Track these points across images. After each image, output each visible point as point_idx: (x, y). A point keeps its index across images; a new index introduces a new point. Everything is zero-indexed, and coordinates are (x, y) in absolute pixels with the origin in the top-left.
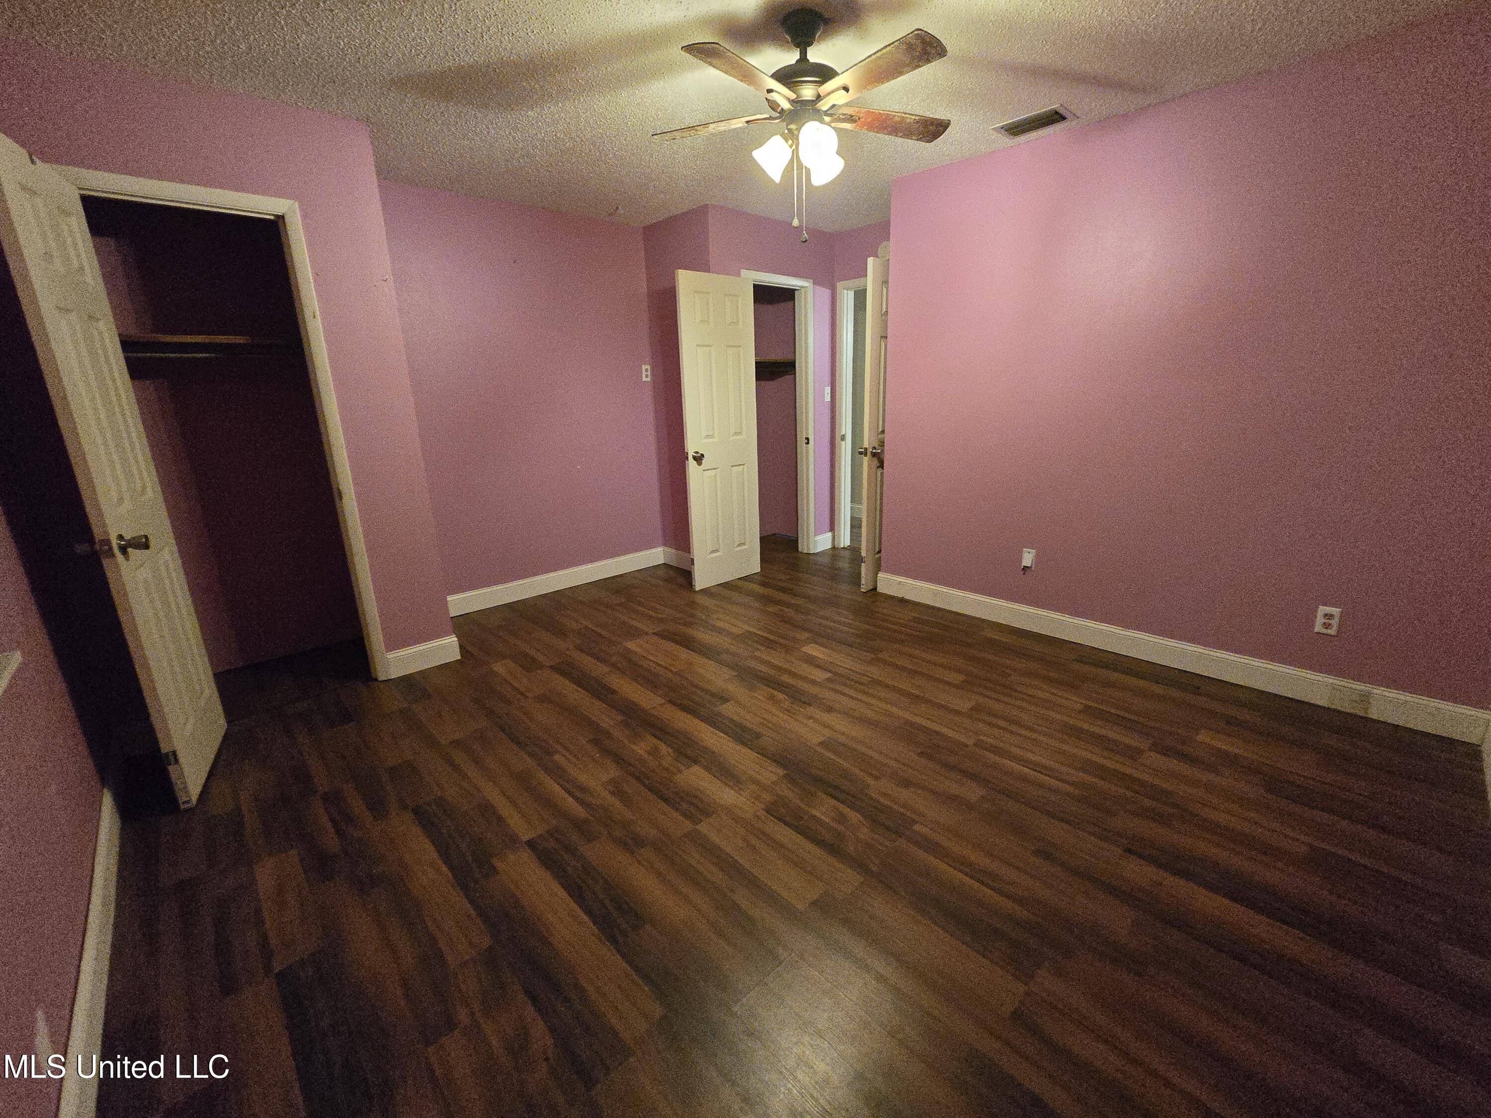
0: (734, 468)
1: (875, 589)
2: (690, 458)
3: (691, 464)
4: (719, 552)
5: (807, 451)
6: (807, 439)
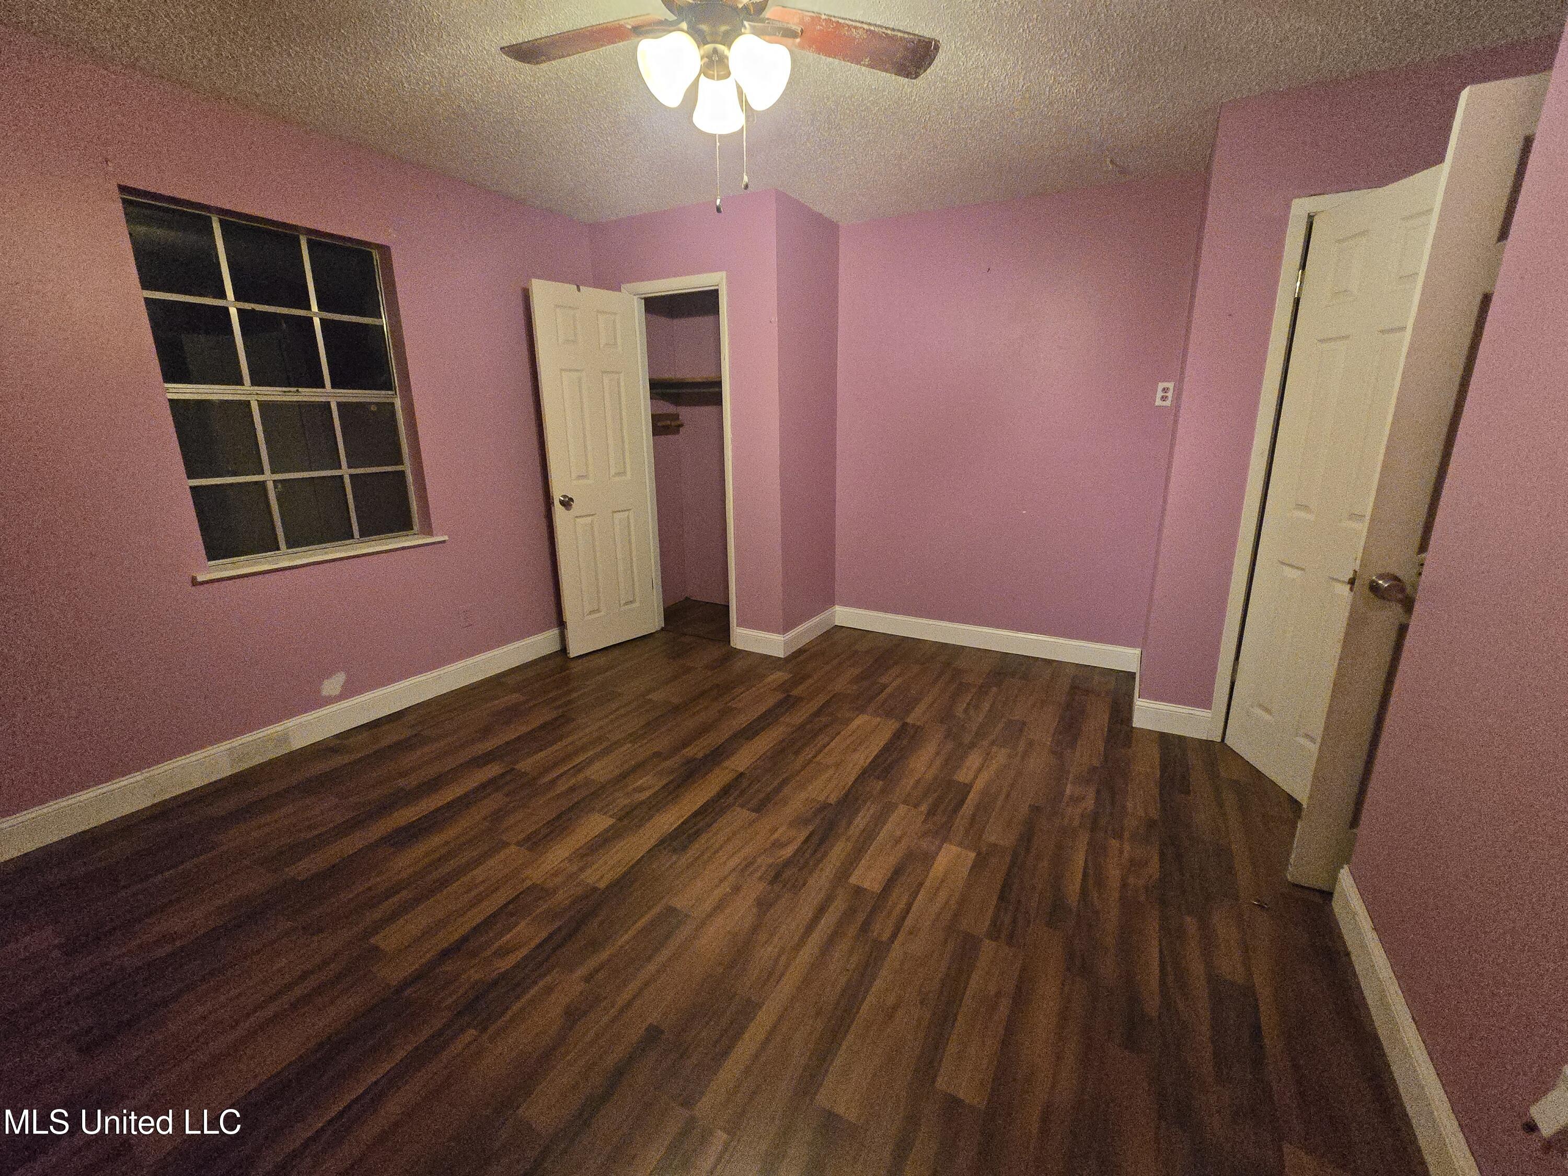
1: (1329, 895)
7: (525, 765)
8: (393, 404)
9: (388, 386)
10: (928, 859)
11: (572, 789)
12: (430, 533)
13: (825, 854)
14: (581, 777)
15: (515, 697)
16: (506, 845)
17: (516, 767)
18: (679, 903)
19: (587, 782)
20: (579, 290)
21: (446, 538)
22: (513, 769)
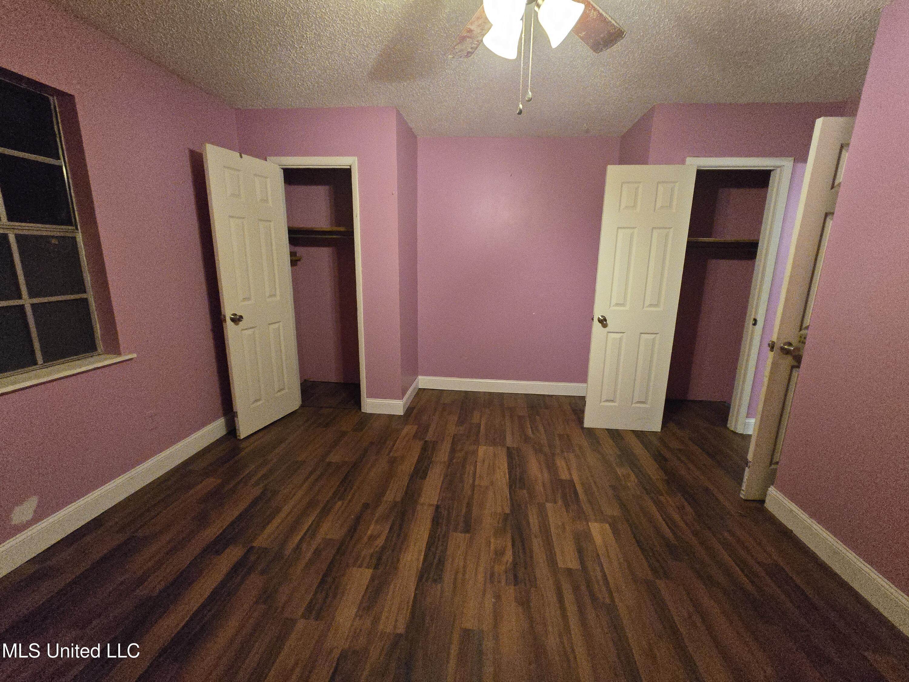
0: (642, 335)
1: (763, 502)
2: (596, 320)
3: (596, 325)
4: (615, 402)
5: (753, 332)
6: (755, 320)
7: (261, 541)
8: (74, 238)
9: (69, 221)
10: (588, 536)
11: (317, 552)
12: (118, 353)
13: (531, 551)
14: (318, 539)
15: (211, 482)
16: (294, 622)
17: (254, 545)
18: (469, 625)
19: (328, 542)
20: (241, 157)
21: (134, 355)
22: (252, 548)
